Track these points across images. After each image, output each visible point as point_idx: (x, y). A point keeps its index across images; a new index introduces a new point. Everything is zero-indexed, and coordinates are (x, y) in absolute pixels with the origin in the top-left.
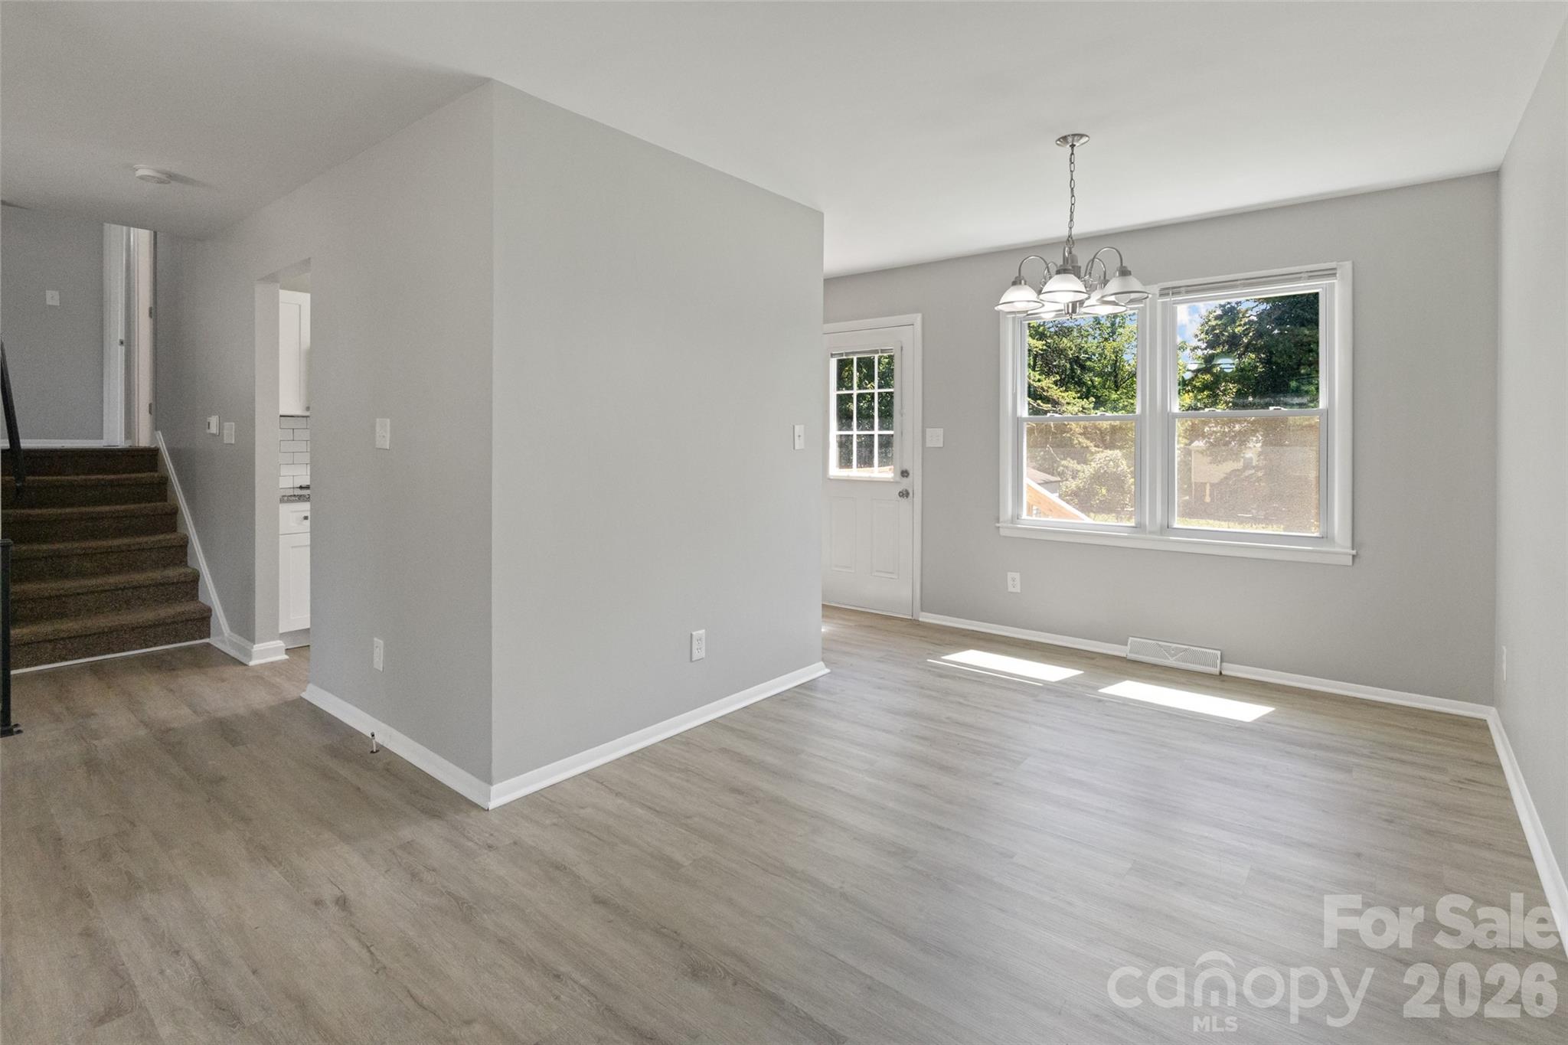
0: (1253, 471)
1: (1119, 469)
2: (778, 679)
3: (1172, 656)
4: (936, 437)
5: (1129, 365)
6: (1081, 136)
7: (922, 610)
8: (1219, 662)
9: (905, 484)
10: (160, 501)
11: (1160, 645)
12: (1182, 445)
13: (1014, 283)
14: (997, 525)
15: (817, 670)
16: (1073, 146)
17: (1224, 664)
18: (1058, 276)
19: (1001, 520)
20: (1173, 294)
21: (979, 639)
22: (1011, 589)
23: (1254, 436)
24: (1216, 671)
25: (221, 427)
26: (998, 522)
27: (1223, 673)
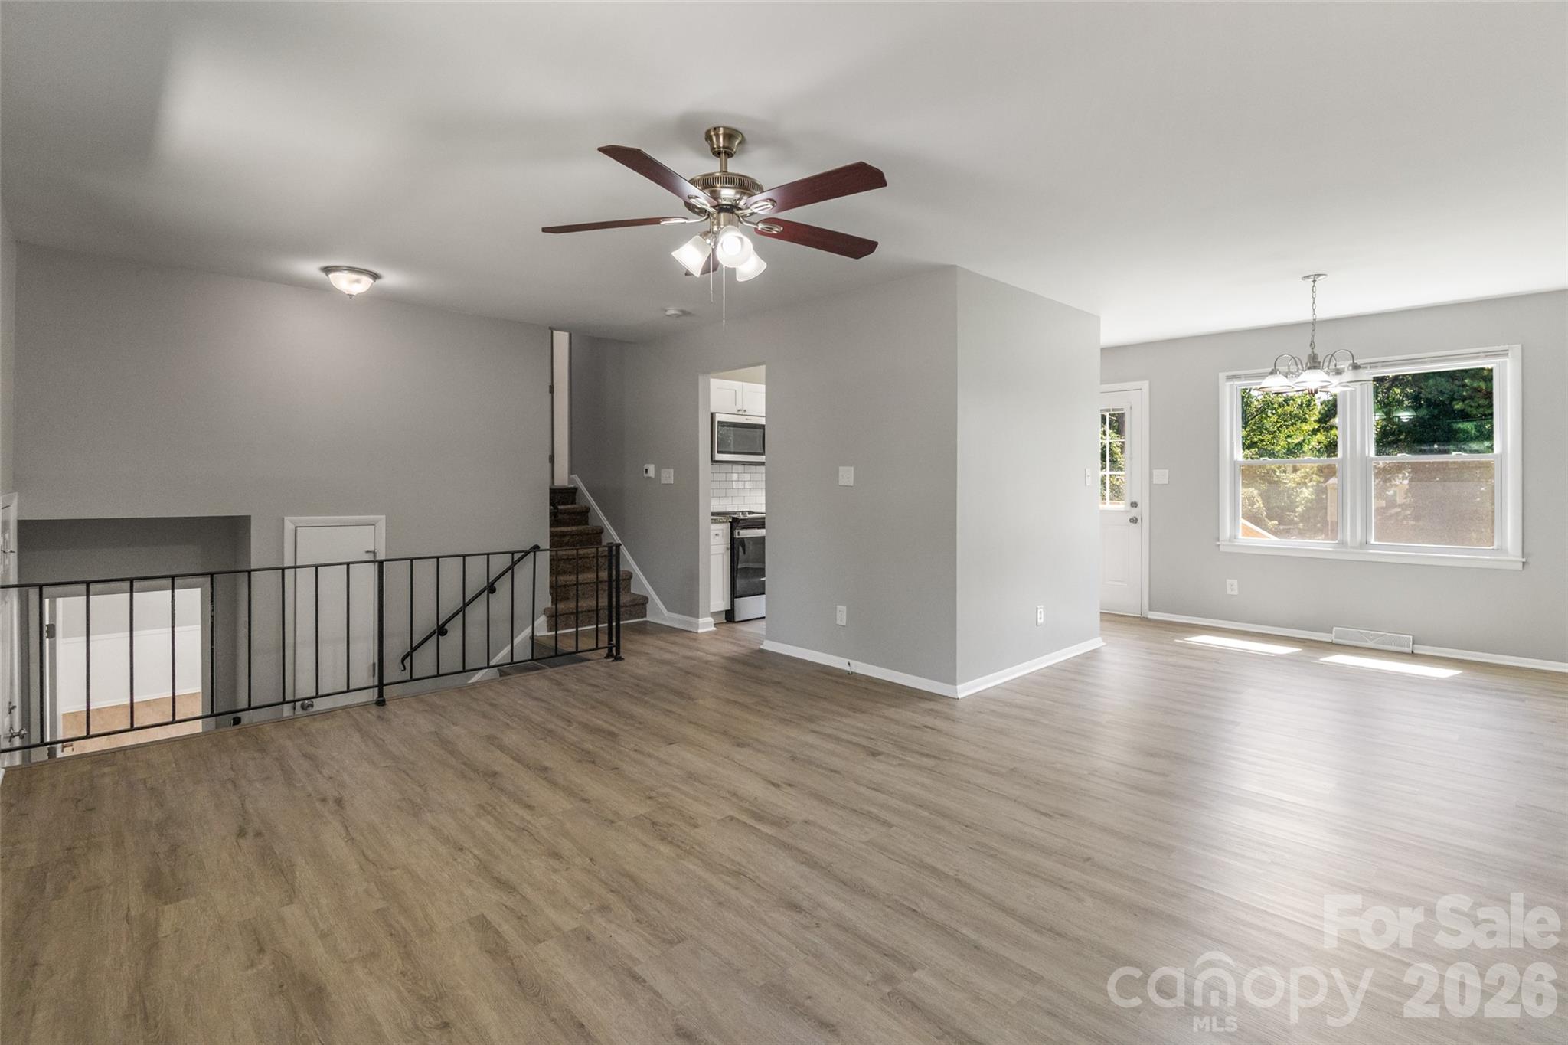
0: (1399, 510)
1: (1255, 507)
2: (1060, 651)
3: (1371, 640)
4: (1162, 476)
5: (1258, 400)
6: (1320, 275)
7: (1150, 610)
8: (1411, 643)
9: (1134, 512)
10: (584, 525)
11: (1361, 633)
12: (1315, 484)
13: (1271, 373)
14: (1218, 543)
15: (1096, 643)
16: (1314, 281)
17: (1415, 646)
18: (1310, 371)
19: (1221, 539)
20: (1371, 367)
21: (1206, 629)
22: (1229, 592)
23: (1400, 473)
24: (1409, 650)
25: (657, 472)
26: (1218, 540)
27: (1415, 652)
